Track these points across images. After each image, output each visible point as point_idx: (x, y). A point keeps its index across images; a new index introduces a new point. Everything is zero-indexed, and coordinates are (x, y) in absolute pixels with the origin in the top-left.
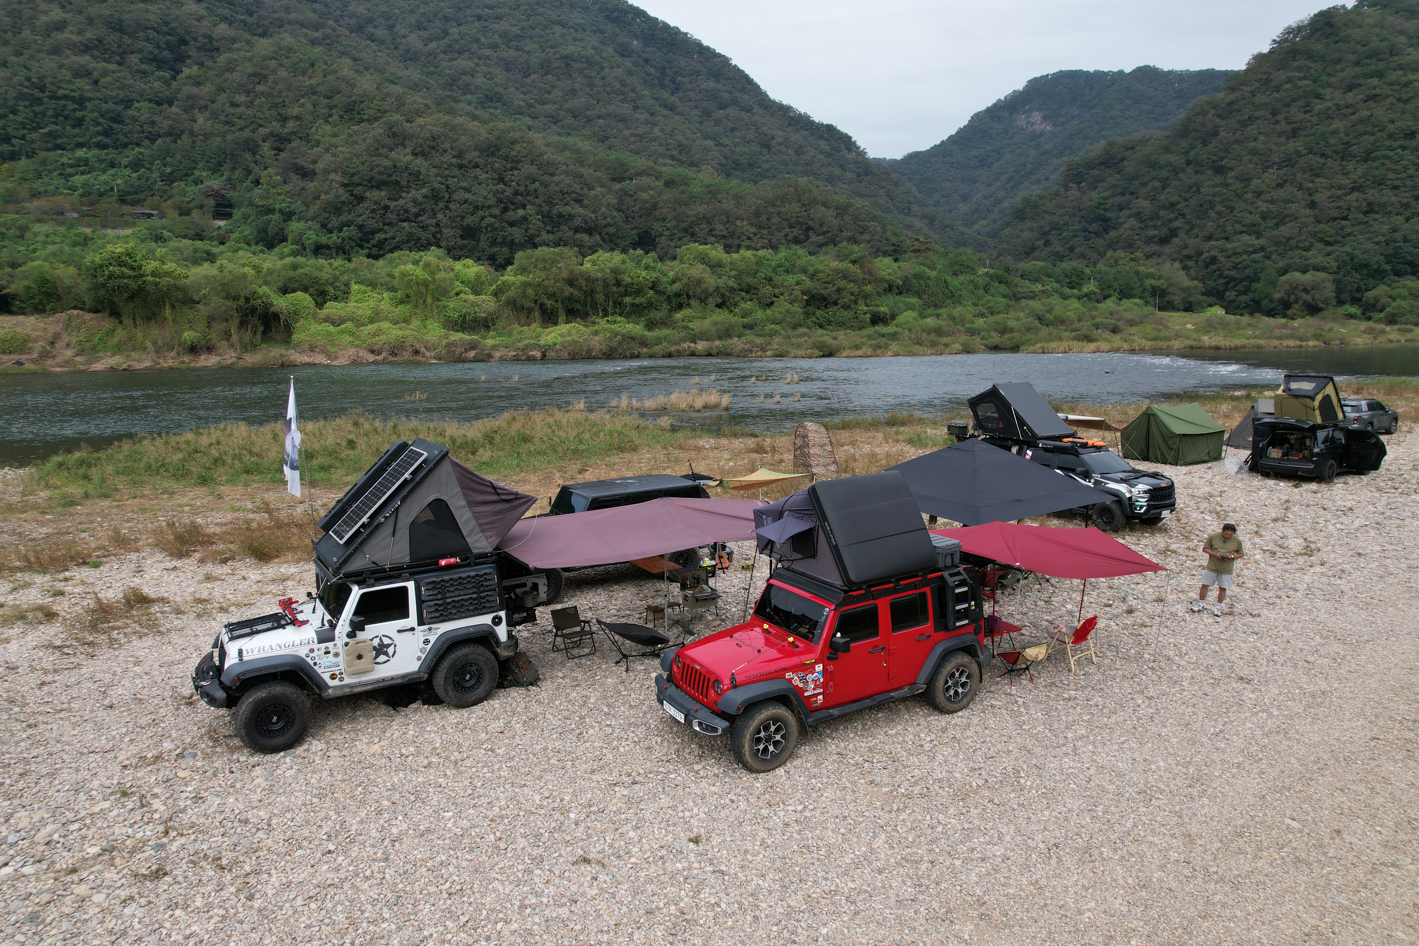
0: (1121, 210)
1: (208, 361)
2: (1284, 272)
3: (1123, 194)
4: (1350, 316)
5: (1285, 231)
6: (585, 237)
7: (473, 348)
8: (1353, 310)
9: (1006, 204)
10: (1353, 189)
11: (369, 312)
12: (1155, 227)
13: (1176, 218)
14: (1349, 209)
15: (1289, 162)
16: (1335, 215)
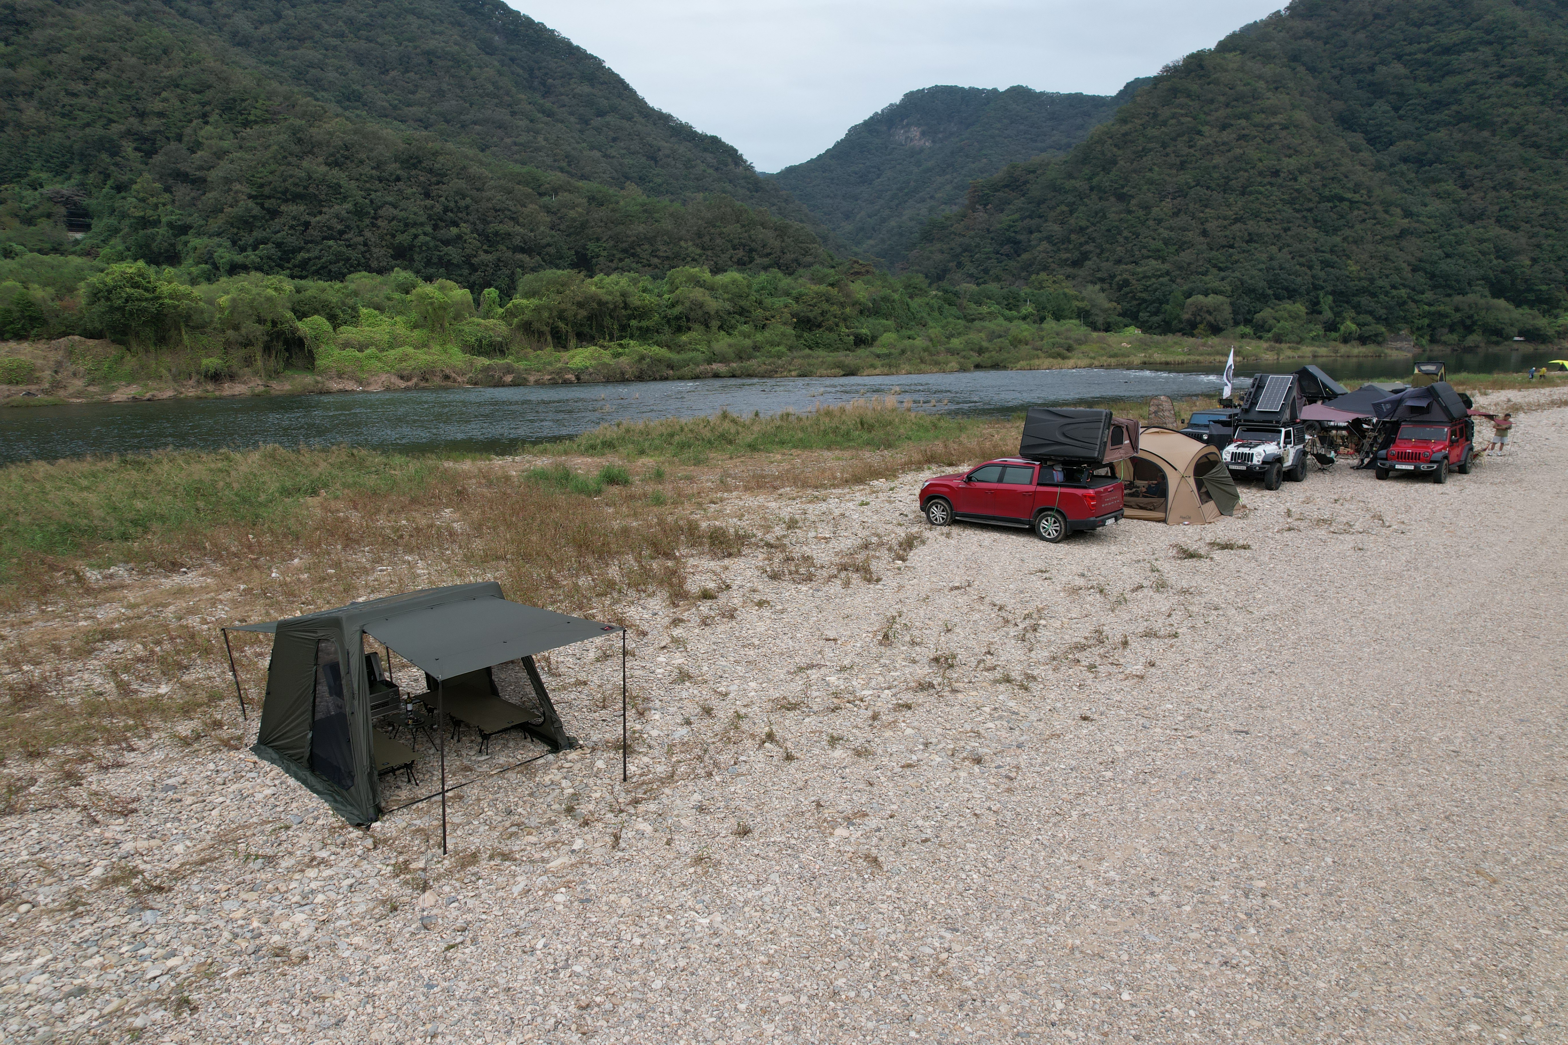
0: (1031, 232)
1: (231, 389)
2: (1189, 295)
3: (1031, 217)
4: (1243, 336)
5: (1186, 256)
6: (525, 258)
7: (509, 372)
8: (1248, 330)
9: (893, 223)
10: (1236, 220)
11: (387, 337)
12: (1067, 250)
13: (1086, 243)
14: (1234, 238)
15: (1181, 192)
16: (1225, 243)
